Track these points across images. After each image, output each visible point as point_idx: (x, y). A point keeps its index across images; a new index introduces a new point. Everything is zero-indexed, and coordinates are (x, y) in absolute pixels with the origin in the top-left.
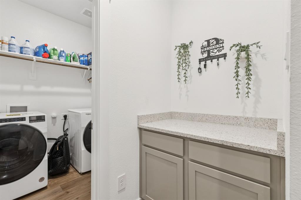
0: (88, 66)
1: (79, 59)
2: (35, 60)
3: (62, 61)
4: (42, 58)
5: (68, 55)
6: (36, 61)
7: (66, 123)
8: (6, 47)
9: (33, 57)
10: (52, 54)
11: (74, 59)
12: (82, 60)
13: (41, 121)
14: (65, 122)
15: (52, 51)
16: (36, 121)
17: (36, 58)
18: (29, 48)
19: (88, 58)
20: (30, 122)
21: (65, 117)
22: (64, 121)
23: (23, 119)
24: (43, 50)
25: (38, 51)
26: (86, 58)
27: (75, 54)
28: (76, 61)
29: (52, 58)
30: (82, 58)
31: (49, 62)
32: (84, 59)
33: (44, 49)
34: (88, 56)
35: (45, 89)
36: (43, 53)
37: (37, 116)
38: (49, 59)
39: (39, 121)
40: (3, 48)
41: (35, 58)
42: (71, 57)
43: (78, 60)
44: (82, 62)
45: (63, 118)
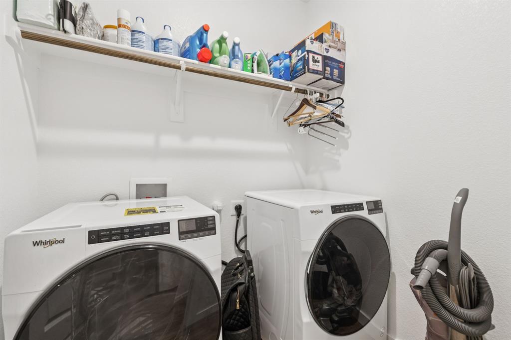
0: (290, 82)
1: (270, 66)
2: (184, 67)
3: (237, 69)
4: (196, 62)
5: (246, 57)
6: (187, 70)
7: (240, 225)
8: (127, 35)
9: (179, 61)
10: (217, 55)
11: (260, 68)
12: (276, 69)
13: (207, 233)
14: (238, 221)
15: (217, 46)
16: (195, 235)
17: (185, 62)
18: (171, 40)
19: (290, 61)
20: (180, 239)
21: (238, 209)
22: (235, 218)
23: (163, 228)
24: (198, 43)
25: (189, 47)
26: (288, 60)
27: (261, 54)
28: (264, 72)
29: (217, 64)
30: (276, 64)
31: (211, 71)
32: (282, 64)
33: (201, 40)
34: (290, 57)
35: (199, 142)
36: (198, 50)
37: (196, 219)
38: (211, 65)
39: (201, 234)
40: (120, 40)
41: (183, 62)
42: (253, 62)
43: (267, 69)
44: (276, 73)
45: (234, 212)
